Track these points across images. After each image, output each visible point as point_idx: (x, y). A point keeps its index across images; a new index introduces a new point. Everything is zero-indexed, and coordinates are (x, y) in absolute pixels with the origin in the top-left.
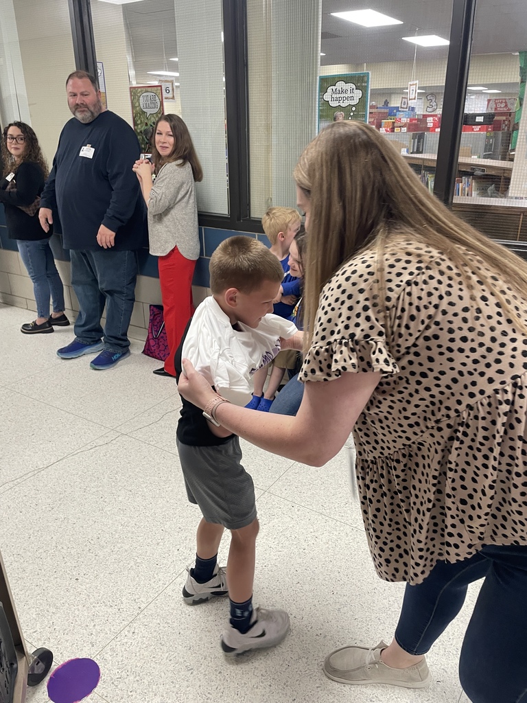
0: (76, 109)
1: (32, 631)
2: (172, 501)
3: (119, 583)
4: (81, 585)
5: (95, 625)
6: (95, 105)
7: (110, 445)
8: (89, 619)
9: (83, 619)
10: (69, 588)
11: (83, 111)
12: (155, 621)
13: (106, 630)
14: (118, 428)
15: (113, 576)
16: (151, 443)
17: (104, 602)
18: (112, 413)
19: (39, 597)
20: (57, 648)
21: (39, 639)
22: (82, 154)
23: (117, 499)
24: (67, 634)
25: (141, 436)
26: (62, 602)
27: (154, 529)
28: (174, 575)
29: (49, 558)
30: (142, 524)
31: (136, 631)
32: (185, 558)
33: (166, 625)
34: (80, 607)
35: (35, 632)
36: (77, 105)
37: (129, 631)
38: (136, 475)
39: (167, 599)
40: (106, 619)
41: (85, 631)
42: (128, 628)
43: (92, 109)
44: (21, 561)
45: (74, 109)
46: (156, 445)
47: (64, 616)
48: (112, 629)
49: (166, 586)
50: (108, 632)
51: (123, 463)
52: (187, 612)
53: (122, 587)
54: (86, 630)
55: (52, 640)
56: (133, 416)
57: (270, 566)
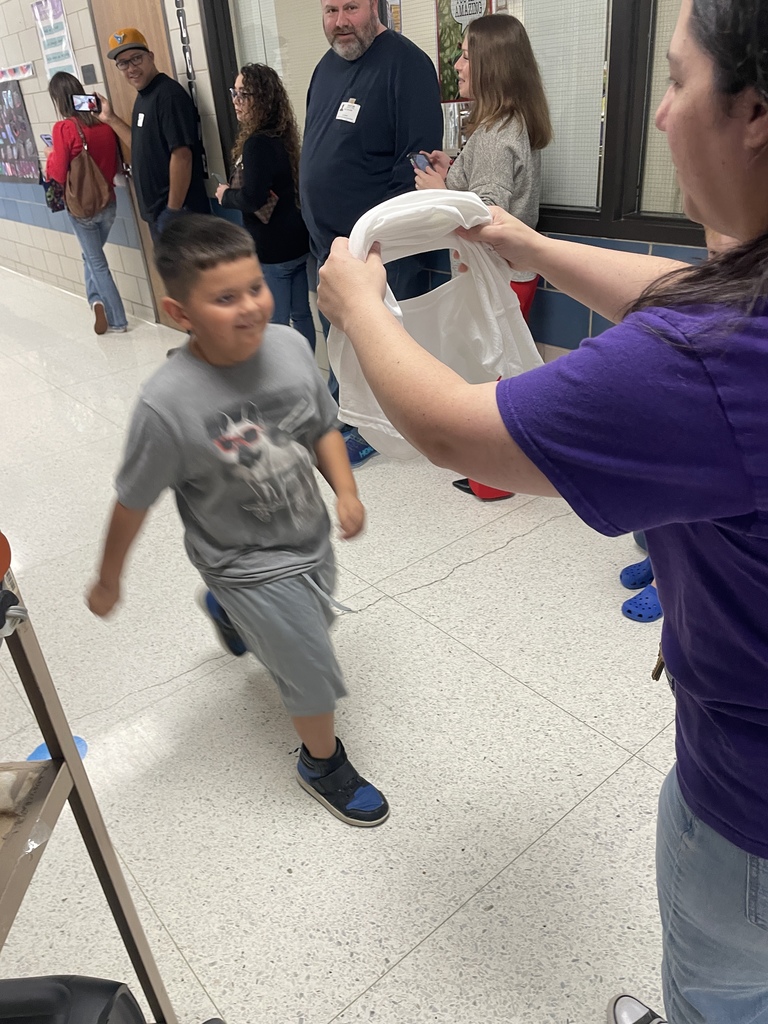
0: (336, 36)
1: (209, 961)
2: (458, 743)
3: (357, 897)
4: (295, 883)
5: (308, 977)
6: (366, 27)
7: (365, 613)
8: (300, 962)
9: (290, 958)
10: (276, 885)
11: (348, 41)
12: (411, 996)
13: (328, 992)
14: (381, 584)
15: (349, 880)
16: (430, 619)
17: (328, 931)
18: (374, 554)
19: (226, 894)
20: (243, 1009)
21: (217, 982)
22: (340, 116)
23: (367, 721)
24: (262, 983)
25: (415, 603)
26: (261, 911)
27: (424, 795)
28: (452, 903)
29: (251, 817)
30: (404, 780)
31: (377, 1011)
32: (475, 872)
33: (430, 1014)
34: (289, 930)
35: (213, 964)
36: (338, 28)
37: (364, 1007)
38: (402, 678)
39: (437, 955)
40: (329, 969)
41: (290, 983)
42: (362, 999)
43: (361, 34)
44: (211, 813)
45: (333, 37)
46: (438, 625)
47: (262, 943)
48: (337, 993)
49: (436, 925)
50: (330, 999)
51: (383, 651)
52: (471, 994)
53: (362, 907)
54: (293, 983)
55: (237, 990)
56: (406, 565)
57: (638, 929)
